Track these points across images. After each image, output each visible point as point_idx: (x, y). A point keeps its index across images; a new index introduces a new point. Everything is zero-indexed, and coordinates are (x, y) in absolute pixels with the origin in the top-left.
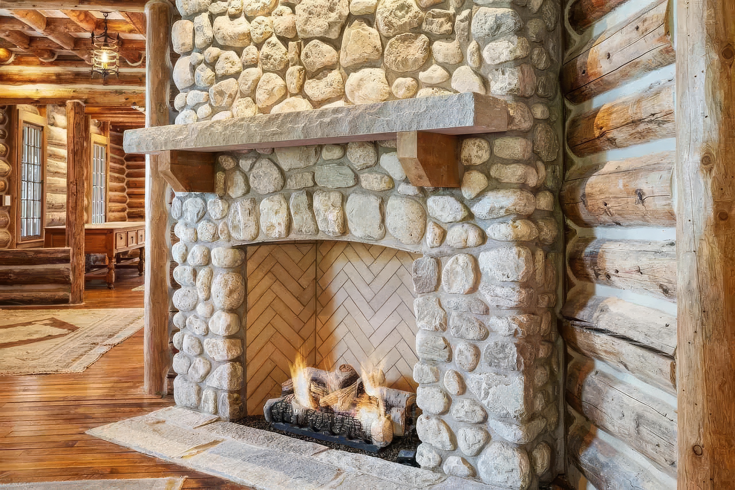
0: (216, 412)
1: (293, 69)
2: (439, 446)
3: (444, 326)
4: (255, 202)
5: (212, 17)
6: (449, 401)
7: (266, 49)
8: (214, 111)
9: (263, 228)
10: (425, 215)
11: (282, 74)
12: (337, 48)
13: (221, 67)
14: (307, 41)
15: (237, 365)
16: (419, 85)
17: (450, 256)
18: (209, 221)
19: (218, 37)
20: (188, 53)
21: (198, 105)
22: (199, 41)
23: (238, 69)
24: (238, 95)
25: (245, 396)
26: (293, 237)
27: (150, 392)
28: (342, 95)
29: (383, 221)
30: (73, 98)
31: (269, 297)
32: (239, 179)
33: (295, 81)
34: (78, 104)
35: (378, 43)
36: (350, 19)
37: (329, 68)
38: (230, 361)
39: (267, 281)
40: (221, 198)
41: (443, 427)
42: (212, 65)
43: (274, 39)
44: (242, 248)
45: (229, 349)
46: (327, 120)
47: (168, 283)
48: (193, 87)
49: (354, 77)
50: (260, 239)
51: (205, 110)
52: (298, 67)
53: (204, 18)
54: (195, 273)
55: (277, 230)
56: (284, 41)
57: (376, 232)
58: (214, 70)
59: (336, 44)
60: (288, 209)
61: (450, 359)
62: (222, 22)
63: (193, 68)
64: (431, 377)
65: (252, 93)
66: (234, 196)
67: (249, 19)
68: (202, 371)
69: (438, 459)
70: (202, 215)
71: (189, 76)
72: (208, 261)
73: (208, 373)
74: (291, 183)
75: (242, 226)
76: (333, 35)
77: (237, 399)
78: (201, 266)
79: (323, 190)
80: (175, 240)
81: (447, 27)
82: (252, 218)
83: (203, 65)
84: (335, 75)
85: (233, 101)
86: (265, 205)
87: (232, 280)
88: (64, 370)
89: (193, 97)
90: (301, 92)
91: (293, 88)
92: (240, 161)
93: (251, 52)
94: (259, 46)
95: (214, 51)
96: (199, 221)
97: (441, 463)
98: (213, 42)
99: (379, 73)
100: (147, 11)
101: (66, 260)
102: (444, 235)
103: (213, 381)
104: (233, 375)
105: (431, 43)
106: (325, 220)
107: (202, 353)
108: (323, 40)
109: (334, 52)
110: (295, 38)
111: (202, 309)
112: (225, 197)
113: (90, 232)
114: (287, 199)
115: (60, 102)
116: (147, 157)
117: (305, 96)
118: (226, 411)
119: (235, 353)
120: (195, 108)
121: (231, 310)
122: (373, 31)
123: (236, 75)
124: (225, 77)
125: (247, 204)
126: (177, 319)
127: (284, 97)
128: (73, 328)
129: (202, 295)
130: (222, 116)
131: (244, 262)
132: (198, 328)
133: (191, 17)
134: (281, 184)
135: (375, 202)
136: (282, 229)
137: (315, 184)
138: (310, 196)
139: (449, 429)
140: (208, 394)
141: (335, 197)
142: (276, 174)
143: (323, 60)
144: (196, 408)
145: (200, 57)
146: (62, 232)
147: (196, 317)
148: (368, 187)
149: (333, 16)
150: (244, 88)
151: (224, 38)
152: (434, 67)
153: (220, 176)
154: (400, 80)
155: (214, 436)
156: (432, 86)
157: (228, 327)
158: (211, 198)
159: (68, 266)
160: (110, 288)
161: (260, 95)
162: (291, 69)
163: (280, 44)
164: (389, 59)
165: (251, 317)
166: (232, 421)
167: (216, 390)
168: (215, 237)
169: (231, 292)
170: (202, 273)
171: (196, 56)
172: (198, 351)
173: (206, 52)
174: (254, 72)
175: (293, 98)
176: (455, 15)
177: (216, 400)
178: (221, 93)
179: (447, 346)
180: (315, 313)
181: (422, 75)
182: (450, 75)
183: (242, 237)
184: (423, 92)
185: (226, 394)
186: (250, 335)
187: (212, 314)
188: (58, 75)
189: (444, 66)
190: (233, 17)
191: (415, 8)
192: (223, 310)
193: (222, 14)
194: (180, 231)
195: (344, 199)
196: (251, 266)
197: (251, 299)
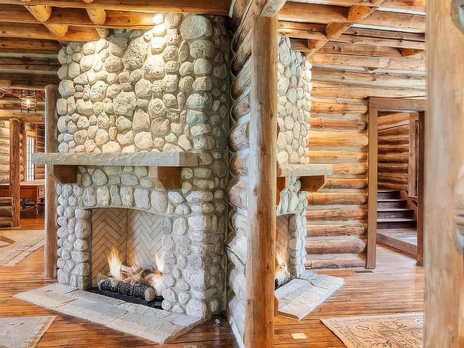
0: (77, 286)
1: (112, 129)
2: (171, 300)
3: (173, 249)
4: (95, 189)
5: (76, 99)
6: (175, 281)
7: (100, 118)
8: (77, 145)
9: (99, 202)
10: (167, 199)
11: (107, 130)
12: (132, 121)
13: (80, 124)
14: (118, 116)
15: (87, 264)
16: (165, 142)
17: (177, 218)
18: (74, 196)
19: (78, 109)
20: (65, 115)
21: (69, 141)
22: (69, 110)
23: (87, 126)
24: (88, 138)
25: (91, 278)
26: (111, 206)
27: (47, 276)
28: (133, 143)
29: (150, 201)
31: (103, 232)
32: (88, 178)
33: (113, 134)
35: (149, 120)
36: (137, 108)
37: (128, 129)
38: (84, 262)
39: (102, 225)
40: (79, 186)
41: (172, 292)
42: (76, 122)
43: (104, 113)
44: (90, 210)
45: (83, 257)
46: (122, 158)
47: (56, 224)
48: (67, 132)
49: (138, 135)
50: (97, 207)
51: (72, 143)
52: (114, 128)
53: (71, 99)
54: (68, 221)
55: (104, 203)
56: (108, 114)
57: (147, 206)
58: (76, 125)
59: (131, 119)
60: (110, 192)
61: (176, 263)
62: (81, 102)
63: (67, 123)
64: (168, 271)
65: (93, 138)
66: (85, 186)
67: (93, 102)
68: (70, 267)
69: (170, 306)
70: (71, 194)
71: (65, 126)
72: (73, 215)
73: (73, 268)
74: (111, 182)
75: (89, 200)
76: (130, 114)
77: (86, 280)
78: (70, 218)
79: (125, 186)
80: (59, 204)
81: (176, 117)
82: (93, 196)
83: (71, 121)
84: (130, 133)
85: (85, 141)
86: (99, 191)
87: (85, 225)
88: (5, 265)
89: (67, 136)
90: (115, 139)
91: (112, 137)
92: (88, 170)
93: (93, 118)
94: (97, 116)
95: (76, 116)
96: (69, 197)
97: (172, 308)
98: (76, 111)
99: (149, 134)
100: (45, 90)
101: (9, 204)
102: (175, 208)
103: (75, 272)
104: (85, 269)
105: (170, 123)
106: (125, 199)
107: (71, 258)
108: (125, 116)
109: (130, 122)
110: (113, 114)
111: (70, 238)
112: (81, 185)
113: (24, 188)
114: (109, 189)
116: (46, 165)
117: (117, 142)
118: (81, 286)
119: (86, 258)
120: (67, 142)
121: (84, 239)
122: (147, 115)
123: (87, 129)
124: (82, 129)
125: (91, 190)
126: (59, 242)
127: (108, 141)
128: (12, 242)
129: (71, 232)
130: (79, 148)
131: (91, 216)
132: (68, 246)
133: (66, 97)
134: (107, 181)
135: (146, 193)
136: (107, 202)
137: (121, 183)
138: (119, 187)
139: (175, 293)
140: (73, 278)
141: (130, 189)
142: (104, 177)
143: (125, 126)
144: (68, 284)
145: (70, 118)
147: (68, 241)
148: (143, 186)
149: (130, 106)
150: (90, 135)
151: (81, 110)
152: (172, 134)
153: (79, 176)
154: (157, 139)
155: (74, 297)
156: (170, 143)
157: (83, 246)
158: (75, 186)
159: (11, 207)
160: (35, 218)
161: (97, 139)
162: (111, 128)
163: (107, 116)
164: (153, 128)
165: (94, 242)
166: (84, 290)
167: (77, 276)
168: (77, 204)
169: (84, 230)
170: (71, 221)
171: (68, 117)
172: (69, 257)
173: (73, 116)
174: (95, 128)
175: (112, 142)
176: (180, 112)
177: (77, 281)
178: (80, 137)
179: (175, 257)
180: (127, 239)
181: (166, 137)
182: (178, 139)
183: (89, 205)
184: (167, 145)
185: (82, 278)
186: (93, 250)
187: (75, 240)
188: (4, 105)
189: (175, 134)
190: (85, 100)
191: (164, 107)
192: (80, 238)
193: (81, 98)
194: (61, 200)
195: (134, 190)
196: (94, 218)
197: (95, 233)
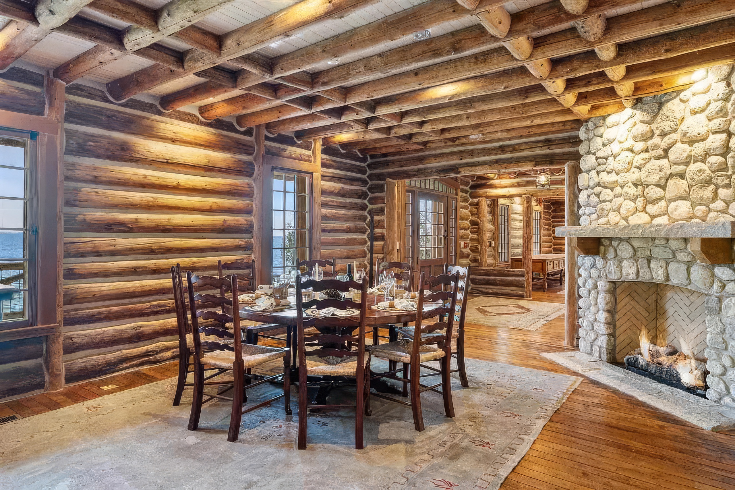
0: (600, 357)
1: (640, 200)
2: (719, 391)
3: (723, 332)
4: (620, 261)
5: (598, 173)
6: (725, 369)
7: (626, 189)
8: (599, 217)
9: (624, 274)
10: (713, 276)
11: (634, 201)
12: (664, 189)
13: (603, 197)
14: (647, 186)
15: (611, 337)
16: (710, 210)
17: (727, 297)
18: (597, 268)
19: (601, 182)
20: (587, 189)
21: (591, 214)
22: (592, 184)
23: (611, 198)
24: (611, 210)
25: (615, 352)
26: (640, 280)
27: (568, 344)
28: (666, 213)
29: (689, 276)
30: (525, 194)
31: (629, 307)
32: (611, 250)
33: (640, 205)
34: (528, 197)
35: (687, 189)
36: (671, 175)
37: (660, 199)
38: (607, 335)
39: (627, 299)
40: (602, 258)
41: (721, 382)
42: (598, 195)
43: (630, 184)
44: (613, 283)
45: (607, 329)
46: (654, 229)
47: (577, 295)
48: (588, 205)
49: (673, 205)
50: (622, 279)
51: (594, 217)
52: (643, 198)
53: (593, 173)
54: (589, 292)
55: (631, 276)
56: (635, 185)
57: (685, 282)
58: (599, 198)
59: (664, 188)
60: (637, 266)
61: (726, 349)
62: (603, 175)
63: (589, 196)
64: (715, 357)
65: (618, 210)
66: (609, 258)
67: (617, 174)
68: (593, 338)
69: (718, 397)
70: (593, 266)
71: (587, 200)
72: (596, 287)
73: (596, 339)
74: (638, 254)
75: (613, 273)
76: (662, 183)
77: (610, 353)
78: (593, 289)
79: (656, 259)
80: (580, 276)
81: (726, 181)
82: (618, 269)
83: (593, 195)
84: (662, 203)
85: (609, 213)
86: (625, 263)
87: (608, 297)
88: (527, 329)
89: (588, 210)
90: (644, 210)
91: (640, 208)
92: (613, 242)
93: (618, 190)
94: (622, 187)
95: (598, 189)
96: (592, 268)
97: (720, 399)
98: (598, 184)
99: (687, 203)
100: (566, 167)
101: (522, 276)
102: (724, 286)
103: (599, 342)
104: (609, 341)
105: (717, 189)
106: (657, 273)
107: (593, 329)
108: (656, 185)
109: (663, 192)
110: (641, 184)
111: (592, 309)
112: (604, 258)
113: (534, 261)
114: (637, 262)
115: (520, 196)
116: (566, 238)
117: (646, 213)
118: (605, 357)
119: (610, 331)
120: (589, 215)
121: (608, 311)
122: (684, 182)
123: (610, 201)
124: (604, 201)
125: (616, 263)
126: (580, 312)
127: (636, 212)
128: (528, 310)
129: (593, 303)
130: (602, 220)
131: (615, 289)
132: (591, 318)
133: (588, 172)
134: (633, 254)
135: (684, 267)
136: (634, 275)
137: (651, 255)
138: (649, 261)
139: (725, 383)
140: (596, 348)
141: (663, 263)
142: (630, 249)
143: (656, 195)
144: (590, 354)
145: (592, 191)
146: (520, 260)
147: (590, 312)
148: (680, 259)
149: (662, 174)
150: (615, 207)
151: (604, 183)
152: (719, 201)
153: (602, 248)
154: (699, 208)
155: (598, 366)
156: (717, 211)
157: (606, 319)
158: (598, 258)
159: (524, 278)
160: (544, 291)
161: (623, 211)
162: (639, 199)
163: (633, 187)
164: (693, 196)
165: (618, 316)
166: (608, 362)
167: (600, 347)
168: (599, 277)
169: (608, 303)
170: (593, 292)
171: (590, 191)
172: (591, 328)
173: (595, 189)
174: (620, 200)
175: (640, 213)
176: (731, 175)
177: (600, 352)
178: (603, 209)
179: (725, 342)
180: (656, 317)
181: (712, 206)
182: (728, 206)
183: (613, 278)
184: (712, 214)
185: (605, 350)
186: (618, 324)
187: (598, 312)
188: (518, 183)
189: (724, 201)
190: (609, 173)
191: (708, 171)
192: (603, 310)
193: (603, 171)
194: (582, 272)
195: (667, 264)
196: (618, 291)
197: (619, 307)
